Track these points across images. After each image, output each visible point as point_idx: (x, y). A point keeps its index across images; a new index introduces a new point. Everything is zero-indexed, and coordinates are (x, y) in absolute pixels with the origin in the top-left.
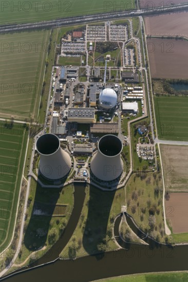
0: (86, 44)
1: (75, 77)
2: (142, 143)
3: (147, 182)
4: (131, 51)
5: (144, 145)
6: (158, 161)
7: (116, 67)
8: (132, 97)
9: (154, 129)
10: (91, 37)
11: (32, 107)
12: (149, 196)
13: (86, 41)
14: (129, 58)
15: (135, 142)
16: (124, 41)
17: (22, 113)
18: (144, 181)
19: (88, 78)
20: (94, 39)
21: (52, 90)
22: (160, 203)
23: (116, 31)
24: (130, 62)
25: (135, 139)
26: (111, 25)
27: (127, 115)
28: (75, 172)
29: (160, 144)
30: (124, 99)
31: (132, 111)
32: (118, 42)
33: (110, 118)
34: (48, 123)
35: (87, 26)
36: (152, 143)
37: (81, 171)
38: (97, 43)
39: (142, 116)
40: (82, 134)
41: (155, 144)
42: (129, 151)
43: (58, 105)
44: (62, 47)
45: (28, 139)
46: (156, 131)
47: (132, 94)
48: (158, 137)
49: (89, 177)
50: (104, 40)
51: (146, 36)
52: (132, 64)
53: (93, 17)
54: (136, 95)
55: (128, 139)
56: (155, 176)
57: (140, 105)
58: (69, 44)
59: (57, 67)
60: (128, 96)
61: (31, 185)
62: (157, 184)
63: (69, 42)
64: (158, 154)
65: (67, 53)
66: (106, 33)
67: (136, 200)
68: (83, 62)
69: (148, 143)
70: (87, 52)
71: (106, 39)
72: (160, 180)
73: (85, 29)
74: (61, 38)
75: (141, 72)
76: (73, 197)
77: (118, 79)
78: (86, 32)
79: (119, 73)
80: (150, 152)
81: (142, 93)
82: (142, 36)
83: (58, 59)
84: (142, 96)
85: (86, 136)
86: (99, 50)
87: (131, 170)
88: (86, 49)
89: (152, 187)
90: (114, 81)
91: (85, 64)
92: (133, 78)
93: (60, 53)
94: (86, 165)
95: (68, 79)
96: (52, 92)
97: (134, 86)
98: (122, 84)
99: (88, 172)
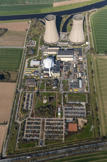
0: (64, 115)
3: (34, 34)
4: (25, 108)
5: (32, 46)
6: (27, 40)
7: (40, 92)
8: (33, 69)
10: (59, 124)
11: (97, 63)
12: (34, 30)
13: (64, 118)
14: (28, 100)
15: (36, 47)
16: (29, 119)
17: (102, 59)
19: (61, 82)
20: (57, 122)
22: (30, 28)
23: (34, 132)
24: (29, 96)
27: (38, 59)
32: (34, 118)
35: (63, 139)
38: (53, 115)
39: (29, 59)
42: (40, 44)
44: (85, 111)
45: (93, 47)
48: (23, 49)
50: (47, 120)
51: (7, 125)
52: (27, 94)
54: (30, 70)
55: (39, 48)
56: (30, 35)
57: (29, 64)
58: (79, 115)
60: (35, 69)
62: (30, 33)
63: (80, 117)
64: (26, 43)
66: (45, 129)
68: (66, 96)
69: (30, 47)
70: (63, 106)
71: (45, 121)
73: (66, 136)
75: (22, 87)
77: (40, 82)
78: (64, 131)
79: (39, 87)
80: (29, 43)
84: (27, 70)
87: (40, 37)
88: (63, 109)
89: (32, 32)
90: (43, 80)
91: (64, 94)
94: (61, 38)
95: (76, 81)
96: (85, 71)
97: (30, 76)
98: (38, 78)
99: (60, 36)
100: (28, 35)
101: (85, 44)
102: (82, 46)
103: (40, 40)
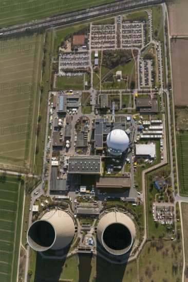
0: (90, 55)
1: (77, 108)
2: (159, 202)
3: (164, 253)
4: (150, 62)
5: (162, 205)
6: (179, 227)
7: (129, 90)
8: (148, 136)
9: (175, 182)
10: (96, 43)
11: (27, 152)
12: (166, 272)
13: (90, 51)
14: (147, 75)
15: (151, 199)
16: (140, 47)
17: (16, 161)
18: (160, 253)
19: (93, 109)
20: (100, 46)
21: (49, 127)
23: (130, 32)
24: (147, 81)
25: (151, 196)
26: (124, 21)
27: (142, 162)
28: (79, 240)
29: (182, 203)
30: (138, 139)
31: (148, 156)
32: (132, 49)
33: (120, 167)
34: (46, 175)
35: (91, 26)
36: (172, 201)
37: (86, 238)
38: (104, 53)
39: (160, 162)
40: (87, 190)
41: (175, 202)
42: (143, 212)
43: (57, 149)
44: (60, 62)
45: (25, 196)
46: (178, 185)
47: (149, 132)
48: (180, 192)
49: (95, 246)
50: (114, 47)
51: (170, 37)
52: (150, 84)
53: (99, 10)
54: (154, 132)
55: (143, 196)
56: (174, 247)
57: (158, 147)
58: (68, 56)
59: (55, 93)
60: (144, 134)
61: (30, 255)
62: (176, 257)
63: (69, 53)
64: (178, 217)
65: (66, 71)
66: (116, 35)
67: (150, 276)
68: (86, 84)
69: (167, 201)
70: (91, 68)
71: (116, 45)
72: (180, 252)
73: (89, 30)
74: (58, 47)
75: (162, 96)
76: (78, 270)
77: (131, 108)
78: (90, 35)
79: (132, 99)
80: (169, 214)
81: (161, 130)
82: (165, 37)
83: (55, 81)
84: (161, 134)
85: (91, 192)
86: (107, 65)
87: (145, 237)
88: (90, 63)
89: (170, 261)
90: (126, 112)
91: (88, 87)
92: (150, 107)
93: (57, 72)
94: (92, 230)
95: (68, 111)
96: (50, 131)
97: (151, 120)
98: (136, 116)
99: (94, 239)
100: (180, 249)
101: (40, 207)
102: (48, 198)
103: (143, 225)
